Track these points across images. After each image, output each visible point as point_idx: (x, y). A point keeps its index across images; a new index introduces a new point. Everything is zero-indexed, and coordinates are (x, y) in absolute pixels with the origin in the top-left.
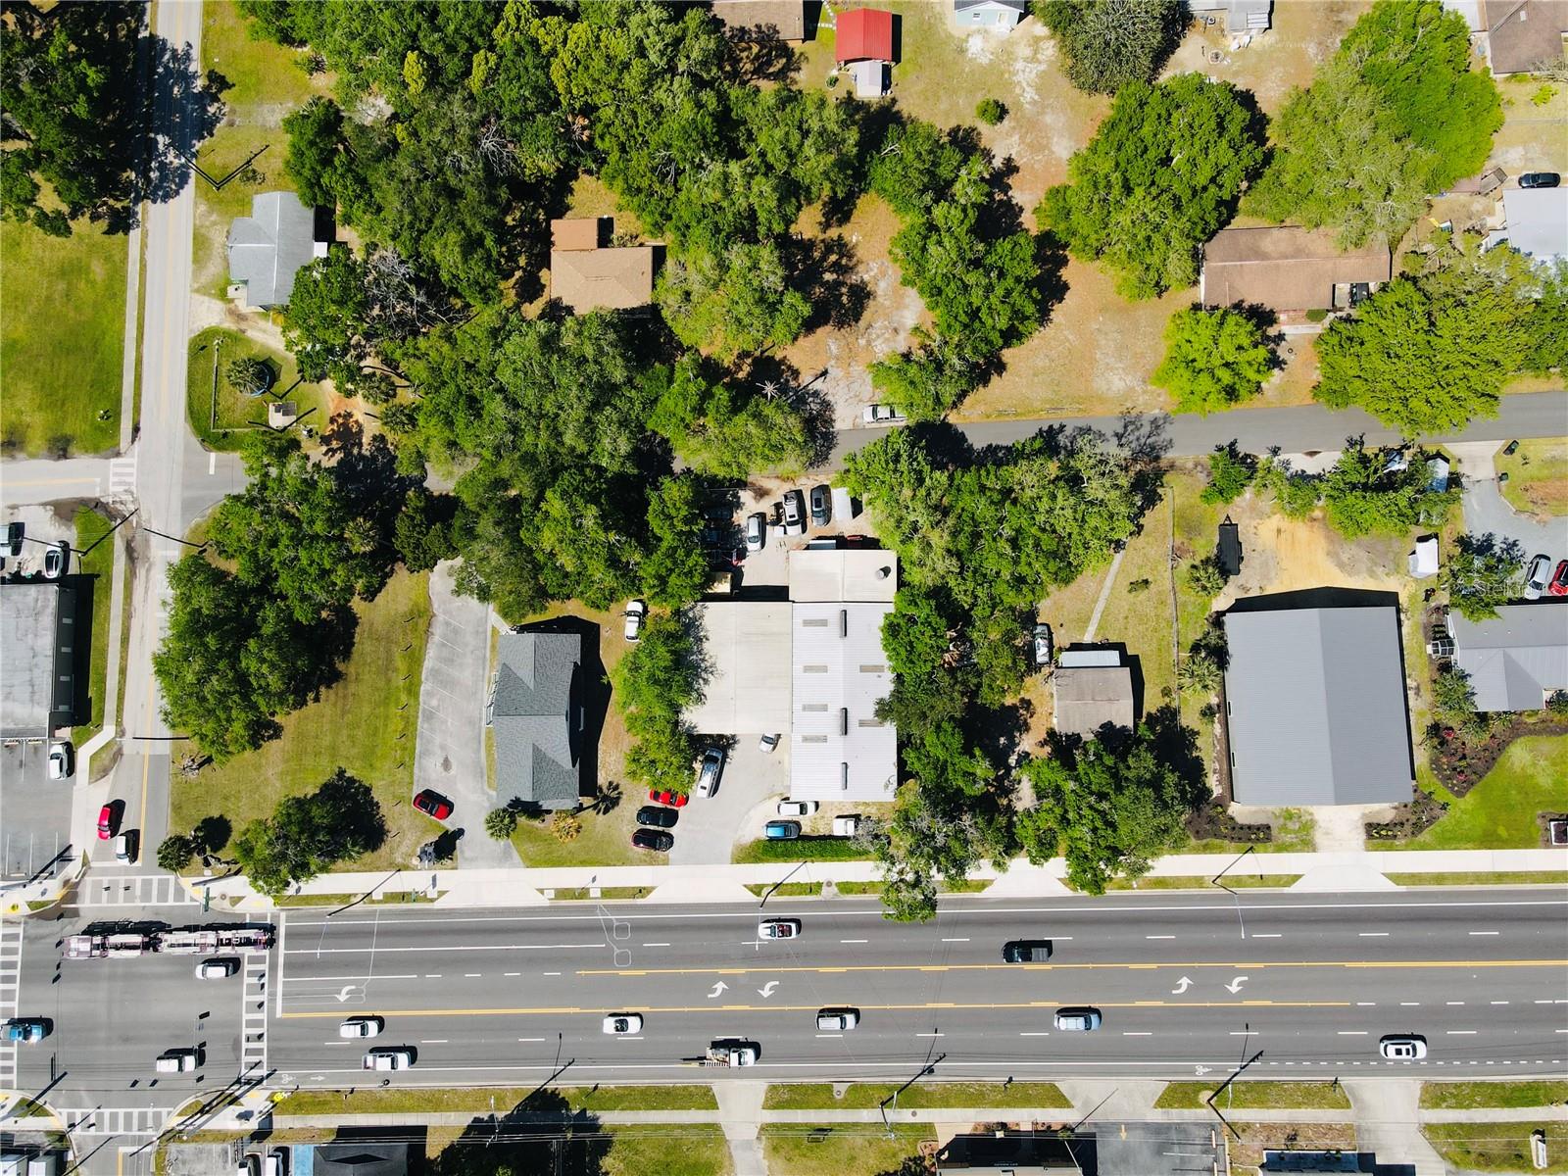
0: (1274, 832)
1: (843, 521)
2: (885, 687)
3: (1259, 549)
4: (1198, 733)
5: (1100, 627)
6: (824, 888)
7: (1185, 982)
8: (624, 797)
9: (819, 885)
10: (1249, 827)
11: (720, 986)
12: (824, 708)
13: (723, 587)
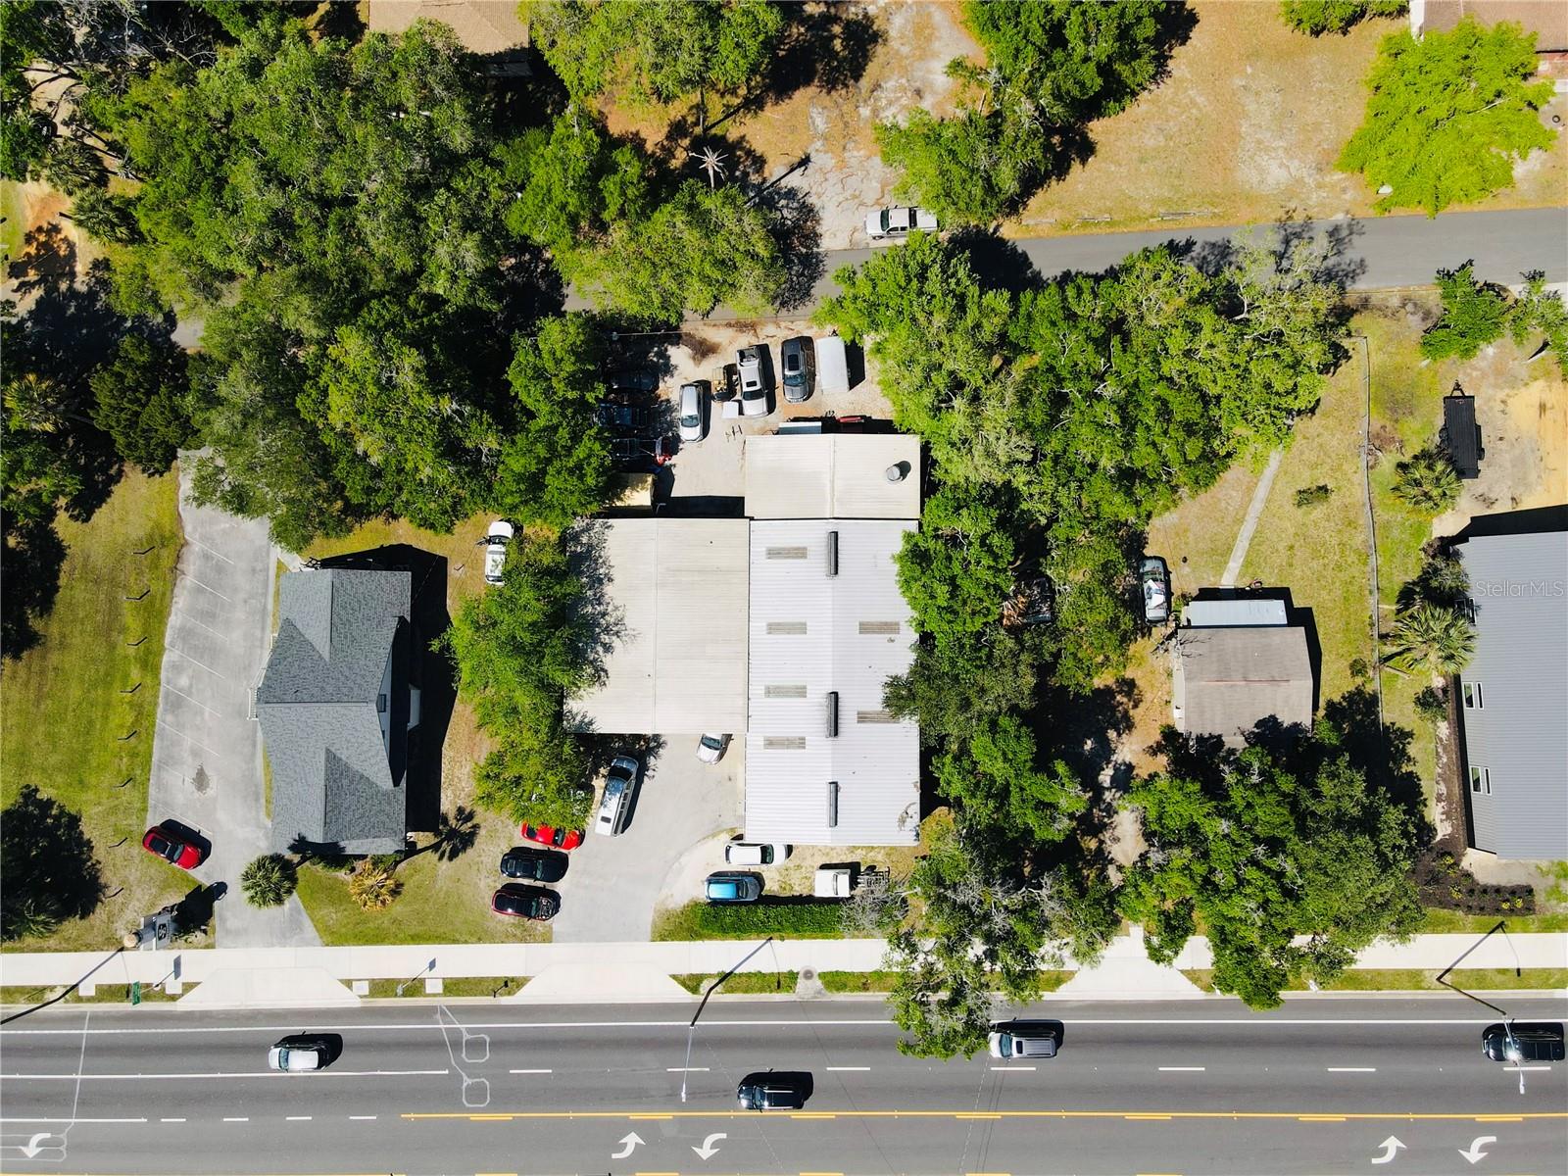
0: (1540, 898)
1: (833, 392)
2: (901, 658)
3: (1510, 436)
4: (1410, 735)
5: (1248, 563)
6: (801, 981)
7: (1392, 1144)
8: (482, 832)
9: (793, 976)
10: (1498, 890)
11: (632, 1140)
12: (801, 692)
13: (640, 496)
